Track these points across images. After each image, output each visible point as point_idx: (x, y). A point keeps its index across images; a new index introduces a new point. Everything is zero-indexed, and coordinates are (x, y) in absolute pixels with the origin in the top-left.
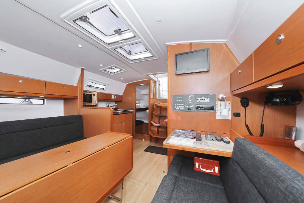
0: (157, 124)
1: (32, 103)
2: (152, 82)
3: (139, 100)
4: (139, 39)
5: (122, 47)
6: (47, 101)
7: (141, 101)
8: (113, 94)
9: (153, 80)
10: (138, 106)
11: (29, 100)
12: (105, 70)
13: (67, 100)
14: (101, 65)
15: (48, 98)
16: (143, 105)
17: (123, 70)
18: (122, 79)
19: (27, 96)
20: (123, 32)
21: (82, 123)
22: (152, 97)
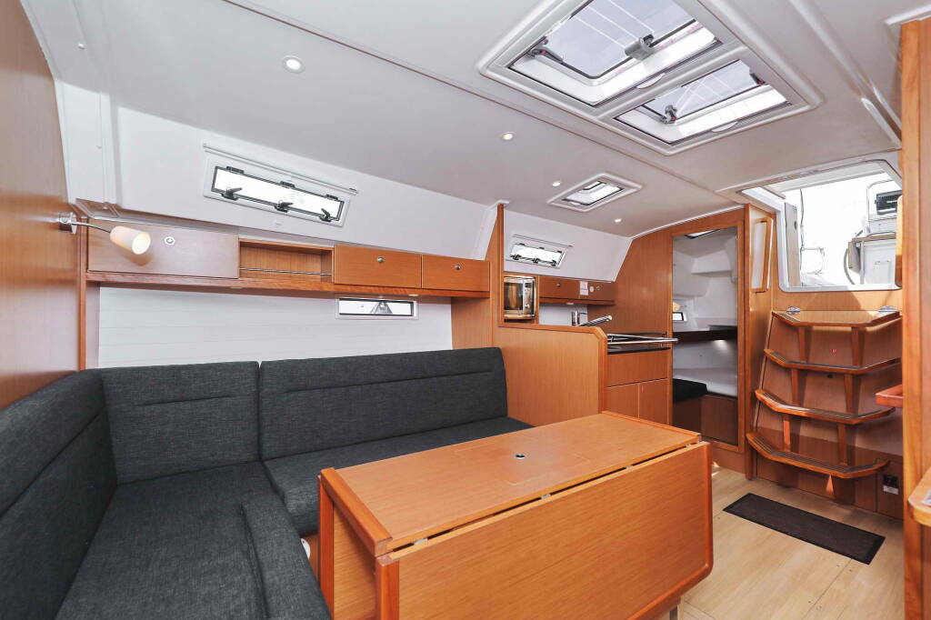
0: (785, 403)
1: (391, 312)
2: (754, 216)
3: (681, 297)
4: (737, 46)
5: (643, 106)
6: (418, 307)
7: (690, 304)
8: (585, 280)
9: (760, 207)
10: (677, 322)
11: (386, 305)
12: (565, 200)
13: (460, 302)
14: (556, 184)
15: (421, 300)
16: (697, 319)
17: (630, 187)
18: (618, 221)
19: (384, 295)
20: (661, 44)
21: (503, 373)
22: (755, 283)
